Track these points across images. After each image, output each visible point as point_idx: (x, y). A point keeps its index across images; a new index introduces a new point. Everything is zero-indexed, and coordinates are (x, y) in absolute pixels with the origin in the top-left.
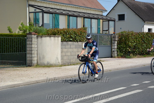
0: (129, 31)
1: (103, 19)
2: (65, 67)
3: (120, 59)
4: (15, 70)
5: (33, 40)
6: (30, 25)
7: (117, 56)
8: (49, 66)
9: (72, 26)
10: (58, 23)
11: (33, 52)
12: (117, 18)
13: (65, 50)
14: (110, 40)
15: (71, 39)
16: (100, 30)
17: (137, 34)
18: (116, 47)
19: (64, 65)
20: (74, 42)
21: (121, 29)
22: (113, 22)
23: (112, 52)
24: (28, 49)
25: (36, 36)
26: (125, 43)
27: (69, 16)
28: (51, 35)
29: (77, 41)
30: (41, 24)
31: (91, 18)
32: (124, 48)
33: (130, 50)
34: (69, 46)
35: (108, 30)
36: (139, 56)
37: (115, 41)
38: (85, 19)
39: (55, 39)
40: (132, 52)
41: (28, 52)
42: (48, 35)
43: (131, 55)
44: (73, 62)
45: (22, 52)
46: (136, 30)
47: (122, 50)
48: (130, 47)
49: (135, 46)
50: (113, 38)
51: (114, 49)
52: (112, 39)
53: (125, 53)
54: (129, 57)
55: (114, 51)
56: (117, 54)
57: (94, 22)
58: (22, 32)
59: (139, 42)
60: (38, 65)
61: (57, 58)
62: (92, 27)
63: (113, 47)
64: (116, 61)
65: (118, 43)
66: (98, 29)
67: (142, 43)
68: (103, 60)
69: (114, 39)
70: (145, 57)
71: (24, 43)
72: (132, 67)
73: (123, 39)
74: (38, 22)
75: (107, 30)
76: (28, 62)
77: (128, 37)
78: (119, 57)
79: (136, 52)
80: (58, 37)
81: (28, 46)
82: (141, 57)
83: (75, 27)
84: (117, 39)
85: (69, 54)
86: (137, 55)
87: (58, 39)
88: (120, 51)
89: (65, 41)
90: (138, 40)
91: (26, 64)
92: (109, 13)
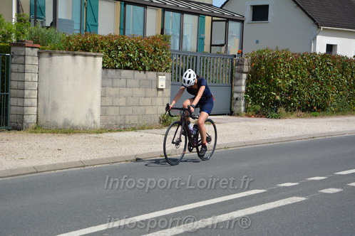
0: (277, 48)
1: (212, 16)
2: (110, 134)
3: (253, 119)
5: (29, 60)
6: (19, 20)
7: (246, 111)
8: (69, 130)
9: (133, 29)
10: (96, 21)
11: (27, 92)
12: (248, 15)
13: (112, 91)
14: (229, 69)
15: (128, 65)
16: (204, 45)
17: (296, 56)
18: (243, 88)
19: (107, 129)
20: (137, 73)
21: (257, 42)
22: (238, 25)
23: (232, 100)
24: (13, 84)
25: (36, 50)
26: (268, 80)
27: (126, 2)
28: (76, 50)
29: (144, 70)
30: (49, 20)
31: (182, 12)
32: (264, 91)
33: (278, 98)
34: (123, 81)
35: (225, 44)
36: (300, 113)
37: (242, 72)
38: (166, 13)
39: (86, 62)
40: (283, 103)
41: (12, 92)
42: (69, 49)
43: (282, 110)
44: (132, 122)
46: (296, 48)
47: (259, 96)
48: (278, 90)
49: (291, 88)
50: (237, 64)
51: (238, 93)
52: (234, 67)
53: (267, 104)
54: (274, 114)
55: (237, 99)
56: (245, 105)
57: (190, 21)
59: (303, 77)
60: (39, 128)
61: (90, 111)
62: (185, 34)
63: (236, 89)
64: (243, 123)
65: (248, 78)
66: (200, 40)
67: (310, 81)
69: (239, 67)
70: (316, 116)
71: (3, 68)
72: (281, 140)
73: (263, 68)
74: (43, 14)
75: (222, 45)
76: (12, 118)
77: (276, 65)
78: (250, 114)
79: (294, 102)
80: (95, 56)
81: (13, 76)
82: (305, 117)
83: (140, 34)
84: (246, 69)
85: (122, 101)
86: (295, 110)
87: (95, 63)
88: (254, 100)
89: (112, 68)
90: (301, 73)
91: (6, 124)
92: (228, 1)
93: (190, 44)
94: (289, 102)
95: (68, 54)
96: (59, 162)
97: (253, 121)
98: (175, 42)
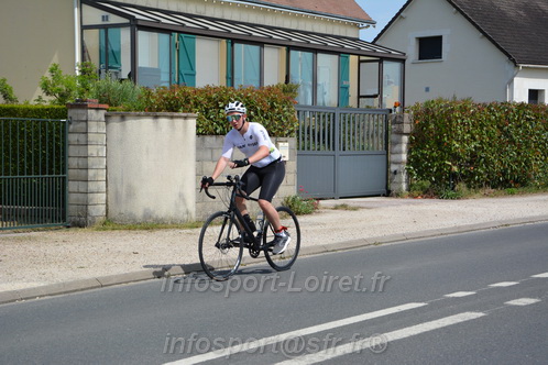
0: (455, 98)
1: (359, 55)
3: (420, 200)
4: (20, 240)
5: (93, 127)
6: (83, 72)
7: (409, 190)
8: (151, 224)
9: (245, 78)
10: (192, 68)
11: (91, 173)
12: (412, 51)
13: (211, 167)
14: (381, 131)
16: (348, 96)
17: (481, 107)
18: (404, 157)
21: (427, 89)
22: (397, 66)
23: (388, 176)
24: (72, 162)
25: (102, 113)
26: (439, 143)
27: (233, 40)
28: (159, 110)
31: (315, 51)
32: (434, 159)
33: (455, 169)
35: (379, 95)
36: (489, 190)
37: (401, 133)
38: (292, 52)
39: (173, 126)
40: (463, 176)
41: (71, 173)
42: (150, 110)
43: (461, 186)
45: (51, 173)
46: (482, 95)
47: (427, 167)
48: (455, 157)
49: (473, 155)
50: (394, 122)
51: (396, 163)
53: (439, 178)
54: (452, 193)
55: (395, 172)
56: (407, 181)
57: (327, 63)
58: (53, 98)
59: (490, 138)
60: (110, 223)
61: (181, 196)
62: (320, 81)
63: (393, 158)
64: (405, 207)
65: (411, 142)
66: (343, 90)
67: (501, 144)
68: (356, 205)
69: (397, 126)
70: (513, 194)
71: (57, 139)
72: (459, 230)
73: (432, 126)
74: (117, 61)
75: (375, 96)
76: (72, 210)
77: (450, 121)
78: (415, 193)
79: (480, 174)
80: (185, 118)
81: (72, 151)
82: (496, 196)
83: (256, 84)
84: (407, 128)
86: (481, 186)
87: (185, 127)
88: (420, 173)
89: (211, 134)
90: (487, 132)
91: (64, 219)
92: (383, 31)
93: (329, 96)
94: (473, 175)
95: (148, 116)
96: (134, 270)
97: (419, 204)
98: (306, 94)
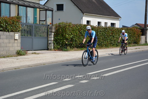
0: (67, 22)
1: (40, 9)
7: (54, 48)
9: (5, 14)
12: (55, 8)
14: (46, 31)
15: (1, 29)
16: (36, 20)
17: (74, 25)
18: (53, 39)
20: (5, 33)
21: (59, 19)
22: (51, 12)
23: (48, 44)
26: (63, 35)
27: (1, 2)
29: (8, 31)
31: (27, 6)
32: (61, 40)
33: (67, 43)
35: (45, 20)
36: (76, 49)
37: (52, 32)
38: (20, 7)
40: (69, 45)
43: (68, 48)
44: (3, 54)
46: (74, 22)
47: (59, 42)
48: (67, 39)
49: (72, 39)
50: (50, 29)
51: (50, 41)
52: (48, 29)
53: (62, 45)
54: (66, 49)
55: (50, 43)
56: (53, 46)
57: (30, 11)
59: (76, 34)
62: (28, 16)
63: (49, 39)
64: (53, 53)
65: (54, 35)
66: (35, 18)
67: (79, 36)
68: (39, 53)
69: (50, 30)
70: (82, 50)
72: (67, 60)
73: (60, 30)
75: (44, 21)
77: (66, 29)
78: (56, 49)
79: (73, 44)
82: (78, 50)
83: (8, 16)
84: (53, 31)
86: (74, 48)
88: (57, 44)
90: (75, 32)
92: (47, 2)
93: (31, 20)
94: (72, 44)
97: (56, 52)
98: (24, 19)
